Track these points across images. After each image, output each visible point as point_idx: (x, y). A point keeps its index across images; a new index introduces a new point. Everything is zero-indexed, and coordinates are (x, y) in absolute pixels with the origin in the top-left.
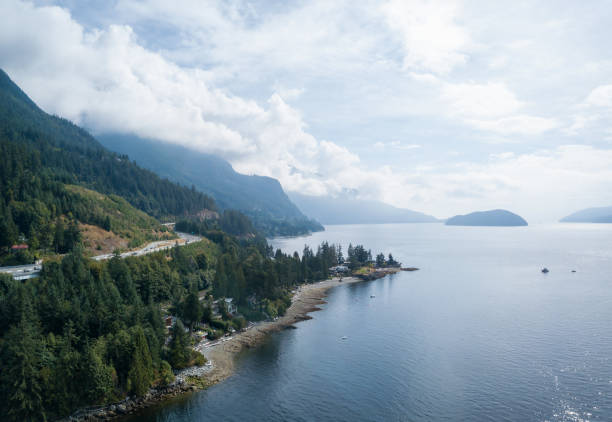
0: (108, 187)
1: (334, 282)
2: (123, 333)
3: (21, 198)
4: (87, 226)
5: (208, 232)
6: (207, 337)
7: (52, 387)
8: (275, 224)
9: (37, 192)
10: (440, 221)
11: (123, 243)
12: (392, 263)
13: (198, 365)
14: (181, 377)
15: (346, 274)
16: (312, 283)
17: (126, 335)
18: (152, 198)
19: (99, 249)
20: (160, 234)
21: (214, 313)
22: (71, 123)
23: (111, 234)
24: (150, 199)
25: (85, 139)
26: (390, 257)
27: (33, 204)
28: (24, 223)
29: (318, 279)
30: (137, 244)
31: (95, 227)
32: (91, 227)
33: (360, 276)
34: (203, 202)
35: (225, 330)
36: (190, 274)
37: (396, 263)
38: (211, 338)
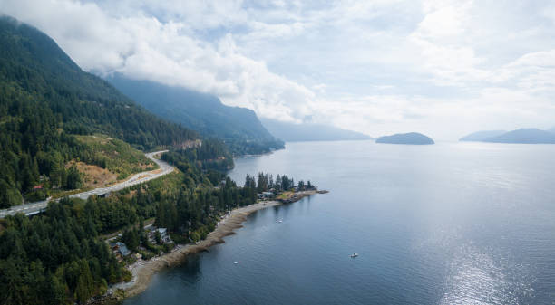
0: (117, 128)
1: (259, 206)
2: (75, 263)
3: (46, 150)
4: (90, 166)
5: (180, 163)
6: (142, 258)
7: (29, 297)
8: (247, 145)
9: (57, 144)
10: (373, 139)
11: (114, 177)
12: (310, 187)
13: (126, 281)
14: (112, 291)
15: (271, 198)
16: (242, 207)
17: (76, 264)
18: (149, 133)
19: (96, 183)
20: (144, 167)
21: (150, 240)
22: (98, 78)
23: (106, 170)
24: (148, 135)
25: (108, 89)
26: (309, 182)
27: (52, 154)
28: (45, 168)
29: (247, 204)
30: (123, 177)
31: (95, 167)
32: (92, 166)
33: (280, 200)
34: (187, 134)
35: (155, 252)
36: (147, 206)
37: (313, 187)
38: (144, 258)
